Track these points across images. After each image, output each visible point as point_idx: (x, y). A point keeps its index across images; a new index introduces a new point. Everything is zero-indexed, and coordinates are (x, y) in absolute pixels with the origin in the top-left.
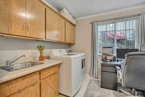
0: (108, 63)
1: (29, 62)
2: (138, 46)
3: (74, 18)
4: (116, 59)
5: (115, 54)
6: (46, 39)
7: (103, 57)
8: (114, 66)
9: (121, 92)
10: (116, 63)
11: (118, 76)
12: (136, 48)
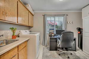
0: (53, 37)
1: (4, 40)
2: (64, 29)
3: (33, 10)
4: (56, 35)
5: (55, 33)
6: (18, 23)
7: (50, 34)
8: (56, 38)
9: (59, 51)
10: (56, 37)
11: (58, 43)
12: (63, 30)
